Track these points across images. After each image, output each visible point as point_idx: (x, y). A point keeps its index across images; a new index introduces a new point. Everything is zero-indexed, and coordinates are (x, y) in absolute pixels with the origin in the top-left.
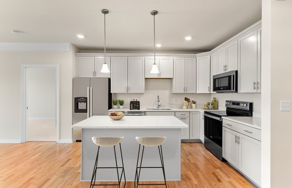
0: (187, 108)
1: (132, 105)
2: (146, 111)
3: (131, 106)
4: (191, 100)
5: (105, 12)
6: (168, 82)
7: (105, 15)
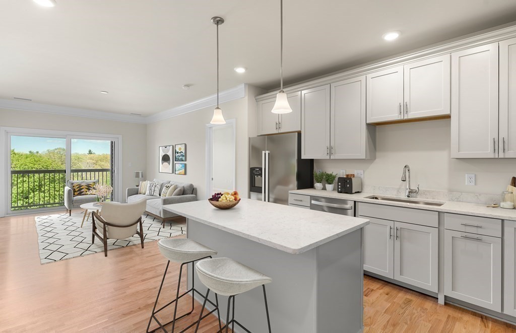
1: (340, 184)
2: (358, 202)
5: (219, 21)
7: (217, 26)
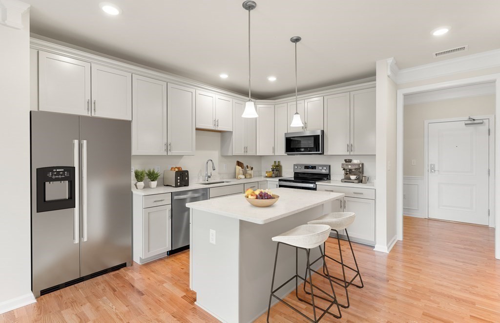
0: (245, 178)
1: (179, 178)
3: (176, 180)
4: (245, 165)
6: (217, 137)
